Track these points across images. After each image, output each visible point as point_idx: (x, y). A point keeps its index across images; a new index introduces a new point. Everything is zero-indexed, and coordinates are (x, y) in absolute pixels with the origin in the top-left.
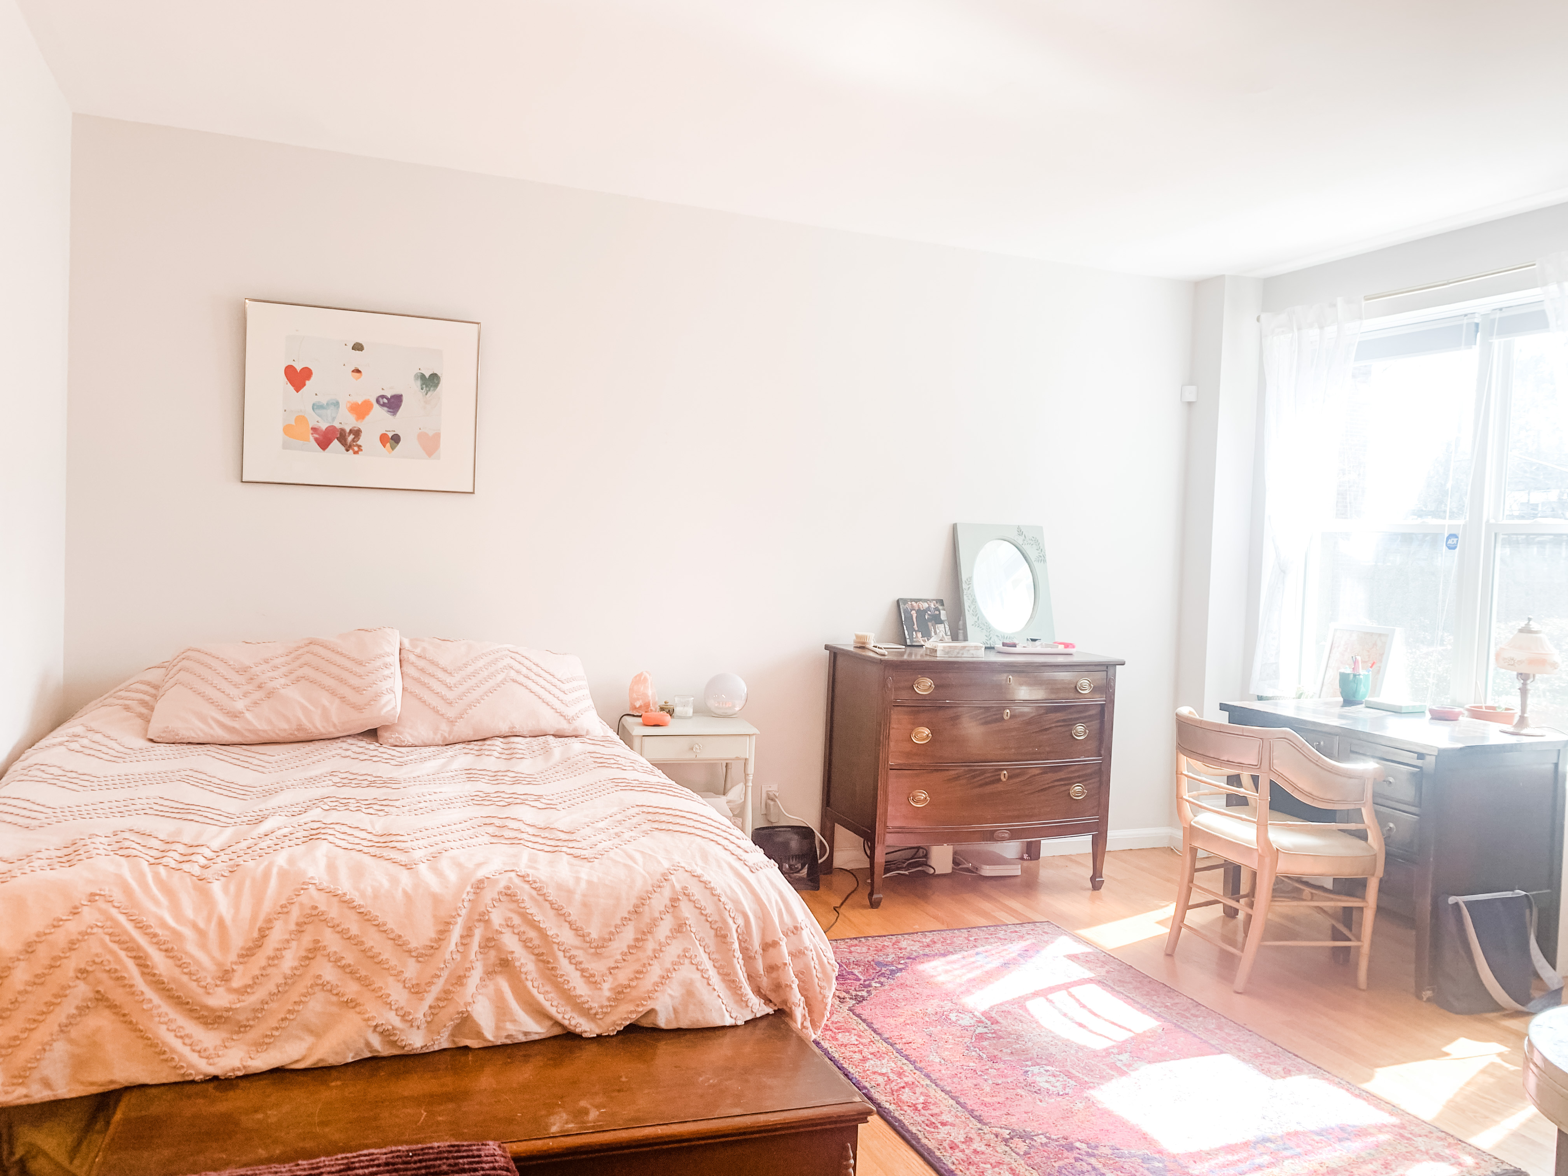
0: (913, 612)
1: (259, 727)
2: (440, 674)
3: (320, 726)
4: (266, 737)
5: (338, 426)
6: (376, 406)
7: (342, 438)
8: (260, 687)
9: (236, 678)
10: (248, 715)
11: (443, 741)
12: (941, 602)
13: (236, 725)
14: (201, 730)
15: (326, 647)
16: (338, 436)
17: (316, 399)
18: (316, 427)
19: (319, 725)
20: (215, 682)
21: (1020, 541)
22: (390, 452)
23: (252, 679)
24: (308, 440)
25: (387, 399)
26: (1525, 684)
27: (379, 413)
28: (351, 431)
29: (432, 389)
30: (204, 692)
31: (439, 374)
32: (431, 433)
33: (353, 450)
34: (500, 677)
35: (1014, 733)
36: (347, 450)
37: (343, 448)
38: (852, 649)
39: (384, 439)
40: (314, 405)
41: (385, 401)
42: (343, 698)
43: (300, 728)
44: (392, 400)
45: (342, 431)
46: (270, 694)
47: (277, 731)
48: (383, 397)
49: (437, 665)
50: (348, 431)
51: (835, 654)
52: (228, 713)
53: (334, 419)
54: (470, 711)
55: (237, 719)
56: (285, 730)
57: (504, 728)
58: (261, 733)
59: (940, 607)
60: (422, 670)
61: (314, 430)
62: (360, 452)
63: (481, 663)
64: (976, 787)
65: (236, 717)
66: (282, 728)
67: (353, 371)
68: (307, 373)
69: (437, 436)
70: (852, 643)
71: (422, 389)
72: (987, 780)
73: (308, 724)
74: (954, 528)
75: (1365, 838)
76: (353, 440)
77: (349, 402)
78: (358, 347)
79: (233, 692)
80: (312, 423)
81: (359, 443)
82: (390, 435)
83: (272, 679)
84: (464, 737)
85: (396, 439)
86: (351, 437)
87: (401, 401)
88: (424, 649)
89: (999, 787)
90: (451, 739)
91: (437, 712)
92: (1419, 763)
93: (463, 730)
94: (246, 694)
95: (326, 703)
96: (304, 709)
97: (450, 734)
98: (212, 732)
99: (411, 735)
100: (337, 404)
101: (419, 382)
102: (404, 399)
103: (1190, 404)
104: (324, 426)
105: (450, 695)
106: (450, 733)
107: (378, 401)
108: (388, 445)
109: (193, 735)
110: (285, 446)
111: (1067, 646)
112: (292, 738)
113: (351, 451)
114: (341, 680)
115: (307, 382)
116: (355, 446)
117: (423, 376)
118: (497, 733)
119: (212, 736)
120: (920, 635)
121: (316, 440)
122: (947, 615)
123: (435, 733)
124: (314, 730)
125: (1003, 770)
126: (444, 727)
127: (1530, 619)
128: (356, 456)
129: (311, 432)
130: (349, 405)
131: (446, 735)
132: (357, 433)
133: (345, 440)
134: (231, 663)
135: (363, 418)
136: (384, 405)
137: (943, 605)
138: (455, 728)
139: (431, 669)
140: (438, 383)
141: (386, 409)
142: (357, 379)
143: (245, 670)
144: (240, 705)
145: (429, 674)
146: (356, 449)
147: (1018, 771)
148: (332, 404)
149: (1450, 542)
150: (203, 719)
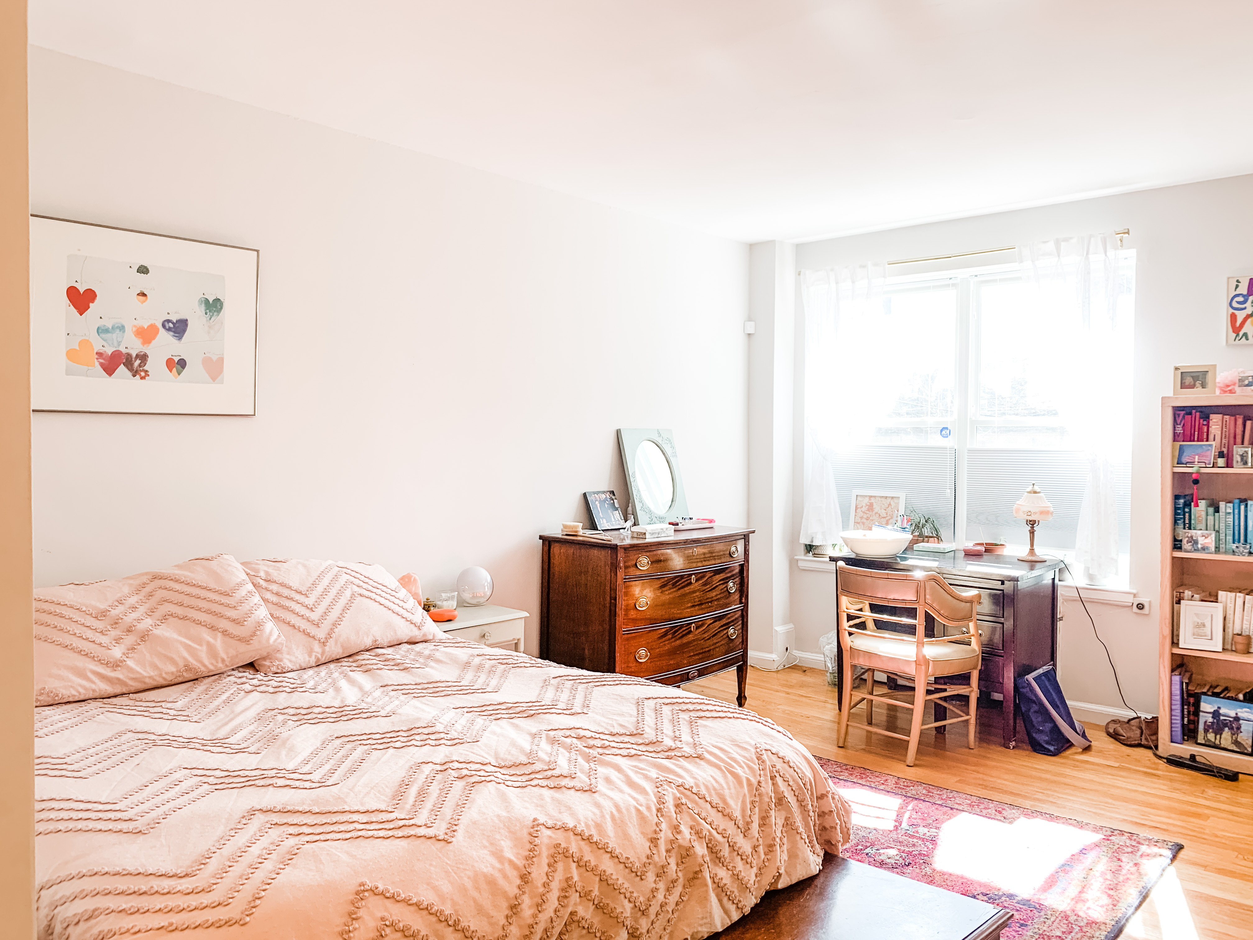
0: (597, 502)
1: (145, 674)
2: (297, 597)
3: (208, 664)
4: (152, 683)
5: (124, 351)
6: (162, 330)
7: (128, 362)
8: (129, 630)
9: (99, 625)
10: (130, 663)
11: (316, 662)
12: (612, 493)
13: (119, 674)
14: (80, 686)
15: (177, 581)
16: (124, 361)
17: (100, 323)
18: (101, 351)
19: (207, 662)
20: (78, 632)
21: (659, 441)
22: (176, 378)
23: (116, 623)
24: (94, 366)
25: (173, 323)
26: (1032, 527)
27: (165, 337)
28: (137, 356)
29: (215, 314)
30: (71, 644)
31: (222, 300)
32: (215, 358)
33: (140, 375)
34: (348, 593)
35: (697, 594)
36: (134, 376)
37: (129, 374)
38: (560, 536)
39: (170, 363)
40: (98, 329)
41: (171, 325)
42: (225, 633)
43: (188, 668)
44: (177, 325)
45: (129, 355)
46: (144, 637)
47: (164, 675)
48: (169, 321)
49: (290, 588)
50: (134, 355)
51: (548, 542)
52: (107, 664)
53: (119, 343)
54: (336, 630)
55: (119, 668)
56: (172, 673)
57: (368, 642)
58: (147, 680)
59: (613, 497)
60: (277, 594)
61: (100, 354)
62: (147, 378)
63: (325, 582)
64: (678, 639)
65: (118, 666)
66: (169, 670)
67: (138, 294)
68: (91, 295)
69: (221, 360)
70: (560, 532)
71: (206, 314)
72: (684, 633)
73: (194, 662)
74: (618, 433)
75: (969, 644)
76: (140, 366)
77: (135, 326)
78: (143, 270)
79: (104, 640)
80: (97, 348)
81: (146, 368)
82: (176, 359)
83: (139, 620)
84: (334, 657)
85: (182, 364)
86: (138, 362)
87: (187, 325)
88: (267, 573)
89: (691, 637)
90: (323, 660)
91: (308, 635)
92: (1001, 587)
93: (334, 649)
94: (118, 640)
95: (211, 640)
96: (188, 648)
97: (322, 655)
98: (93, 686)
99: (290, 661)
100: (122, 328)
101: (203, 307)
102: (190, 323)
103: (749, 334)
104: (109, 351)
105: (315, 616)
106: (323, 653)
107: (164, 326)
108: (174, 369)
109: (74, 693)
110: (69, 372)
111: (711, 521)
112: (180, 679)
113: (138, 376)
114: (215, 614)
115: (91, 305)
116: (141, 371)
117: (207, 300)
118: (362, 648)
119: (94, 691)
120: (605, 521)
121: (102, 365)
122: (618, 502)
123: (310, 656)
124: (203, 669)
125: (692, 623)
126: (317, 648)
127: (1033, 484)
128: (143, 381)
129: (96, 356)
130: (134, 329)
131: (320, 656)
132: (143, 358)
133: (132, 365)
134: (84, 609)
135: (150, 342)
136: (169, 329)
137: (614, 495)
138: (327, 648)
139: (286, 592)
140: (221, 308)
141: (172, 333)
142: (143, 302)
143: (102, 615)
144: (117, 652)
145: (286, 597)
146: (143, 374)
147: (700, 623)
148: (118, 327)
149: (943, 432)
150: (81, 673)
